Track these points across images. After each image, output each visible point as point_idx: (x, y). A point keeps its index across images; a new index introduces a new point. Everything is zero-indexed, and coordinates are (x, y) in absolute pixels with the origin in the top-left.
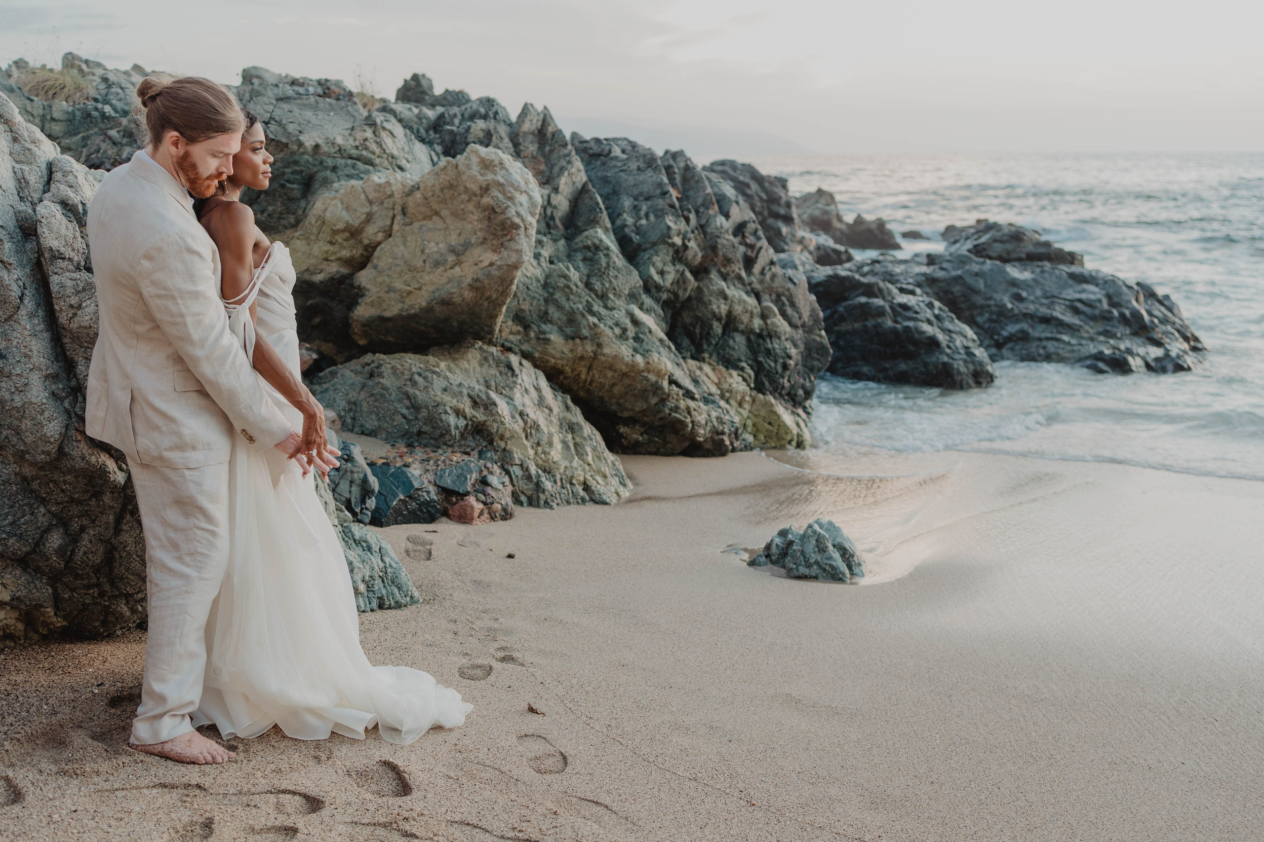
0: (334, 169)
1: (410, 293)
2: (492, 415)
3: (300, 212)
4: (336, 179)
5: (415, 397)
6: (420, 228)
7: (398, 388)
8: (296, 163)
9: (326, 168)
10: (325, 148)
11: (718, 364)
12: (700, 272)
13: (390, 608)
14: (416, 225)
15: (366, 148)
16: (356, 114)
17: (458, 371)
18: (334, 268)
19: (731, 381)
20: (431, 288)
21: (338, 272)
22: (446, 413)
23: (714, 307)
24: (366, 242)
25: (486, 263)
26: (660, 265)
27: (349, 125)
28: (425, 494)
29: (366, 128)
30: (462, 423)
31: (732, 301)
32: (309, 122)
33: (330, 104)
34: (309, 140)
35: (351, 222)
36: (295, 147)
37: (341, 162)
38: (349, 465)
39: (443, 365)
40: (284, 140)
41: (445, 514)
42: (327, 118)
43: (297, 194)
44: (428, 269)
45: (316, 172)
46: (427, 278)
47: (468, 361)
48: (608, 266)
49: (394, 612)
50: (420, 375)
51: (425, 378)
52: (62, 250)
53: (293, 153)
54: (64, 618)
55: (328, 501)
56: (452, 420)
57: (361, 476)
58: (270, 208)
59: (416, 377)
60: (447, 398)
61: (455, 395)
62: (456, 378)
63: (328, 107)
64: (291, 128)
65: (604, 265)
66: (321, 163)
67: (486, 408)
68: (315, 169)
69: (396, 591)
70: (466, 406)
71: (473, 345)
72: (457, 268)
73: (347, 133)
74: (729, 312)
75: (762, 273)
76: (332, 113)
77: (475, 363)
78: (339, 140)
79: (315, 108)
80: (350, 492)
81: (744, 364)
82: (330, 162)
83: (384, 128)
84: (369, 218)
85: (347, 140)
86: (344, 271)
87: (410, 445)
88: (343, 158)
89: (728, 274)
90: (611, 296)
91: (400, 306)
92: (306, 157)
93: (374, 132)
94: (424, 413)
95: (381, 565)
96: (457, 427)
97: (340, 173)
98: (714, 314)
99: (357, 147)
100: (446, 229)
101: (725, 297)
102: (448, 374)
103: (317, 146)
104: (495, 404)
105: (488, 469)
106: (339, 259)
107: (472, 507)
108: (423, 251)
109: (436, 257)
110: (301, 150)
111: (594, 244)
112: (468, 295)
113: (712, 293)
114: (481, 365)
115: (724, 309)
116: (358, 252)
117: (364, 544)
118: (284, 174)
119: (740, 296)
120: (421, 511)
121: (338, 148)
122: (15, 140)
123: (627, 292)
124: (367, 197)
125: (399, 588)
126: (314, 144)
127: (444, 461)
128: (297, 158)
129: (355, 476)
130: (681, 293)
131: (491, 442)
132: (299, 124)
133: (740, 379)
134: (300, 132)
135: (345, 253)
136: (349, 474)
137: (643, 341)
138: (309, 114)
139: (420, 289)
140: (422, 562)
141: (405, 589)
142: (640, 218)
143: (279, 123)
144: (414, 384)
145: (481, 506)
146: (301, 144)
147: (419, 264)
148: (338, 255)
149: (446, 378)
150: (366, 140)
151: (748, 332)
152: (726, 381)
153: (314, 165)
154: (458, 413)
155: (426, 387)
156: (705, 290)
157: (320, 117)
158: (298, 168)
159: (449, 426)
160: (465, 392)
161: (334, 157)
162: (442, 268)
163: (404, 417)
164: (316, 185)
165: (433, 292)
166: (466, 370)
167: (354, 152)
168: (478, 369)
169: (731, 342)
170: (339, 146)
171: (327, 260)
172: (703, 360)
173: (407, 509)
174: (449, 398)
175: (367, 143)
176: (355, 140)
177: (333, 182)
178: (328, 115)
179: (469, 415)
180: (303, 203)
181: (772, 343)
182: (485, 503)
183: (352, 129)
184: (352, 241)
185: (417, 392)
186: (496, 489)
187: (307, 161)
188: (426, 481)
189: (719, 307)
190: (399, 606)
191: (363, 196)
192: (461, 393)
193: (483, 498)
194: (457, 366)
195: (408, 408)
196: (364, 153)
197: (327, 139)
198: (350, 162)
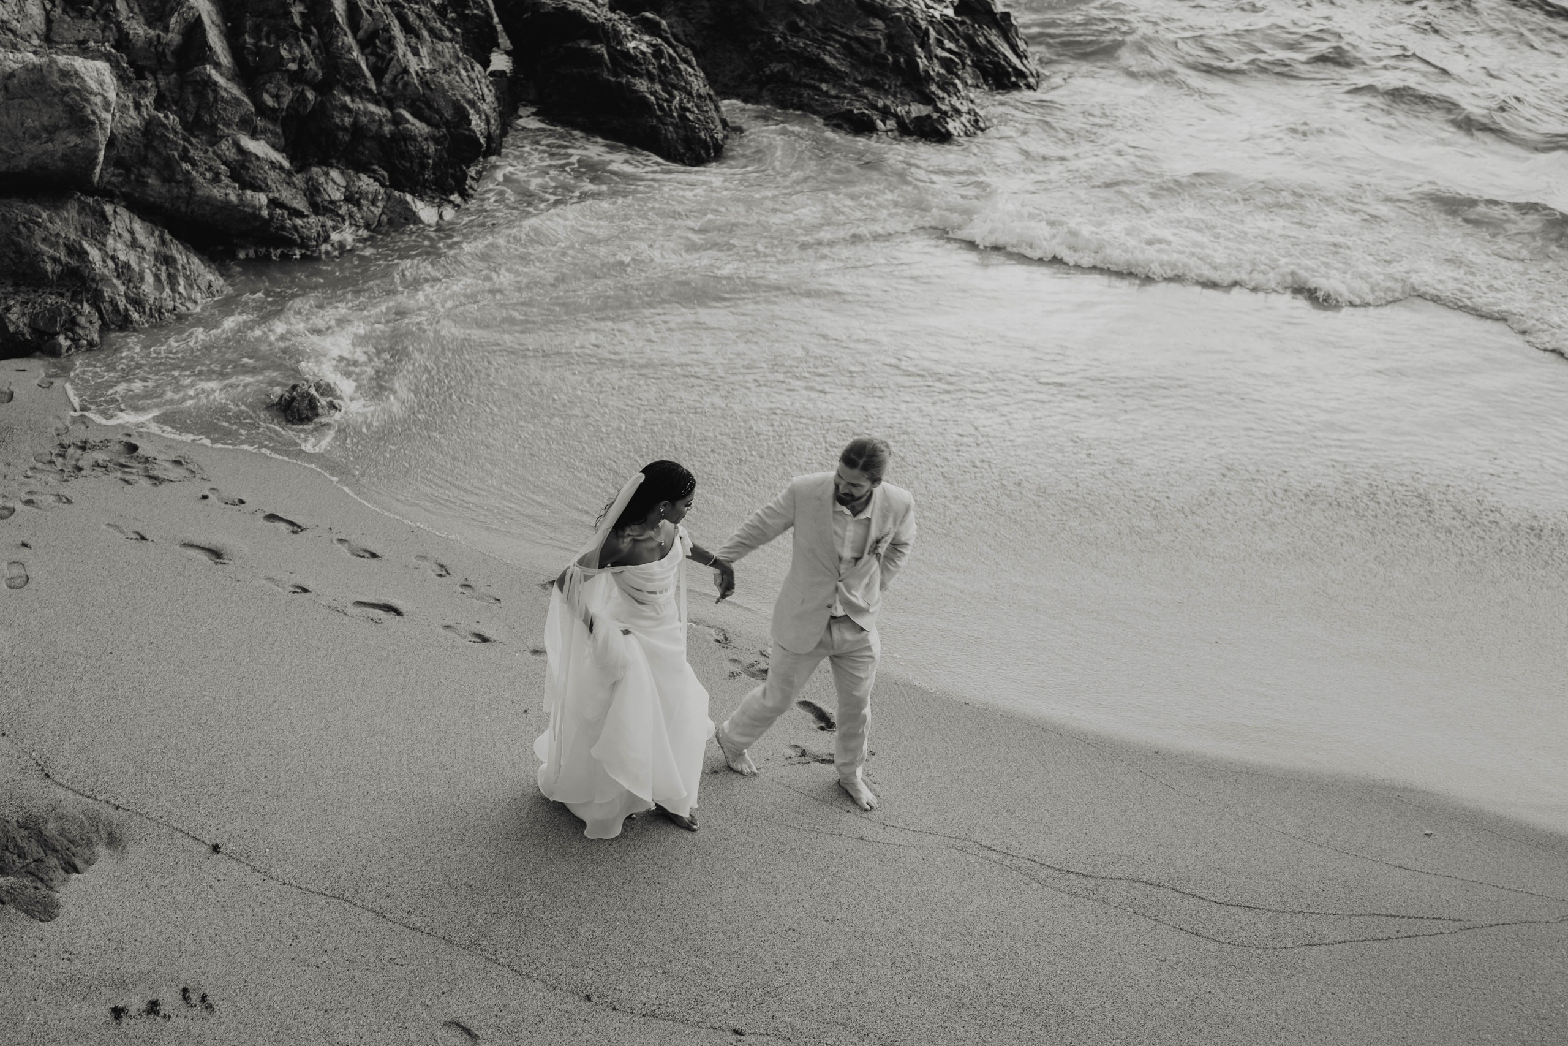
1: (14, 156)
2: (85, 262)
5: (20, 244)
6: (20, 104)
7: (7, 235)
11: (347, 168)
12: (323, 88)
14: (17, 101)
17: (58, 221)
19: (360, 184)
20: (31, 156)
22: (44, 261)
23: (337, 120)
25: (72, 144)
26: (274, 91)
28: (20, 336)
30: (58, 268)
31: (357, 113)
39: (45, 215)
41: (39, 348)
44: (27, 139)
46: (27, 147)
47: (68, 211)
48: (216, 100)
50: (24, 224)
51: (28, 228)
56: (49, 267)
59: (21, 227)
60: (45, 248)
61: (52, 245)
62: (57, 227)
65: (212, 100)
67: (79, 255)
70: (62, 255)
71: (72, 196)
72: (50, 144)
74: (355, 123)
75: (394, 81)
77: (74, 213)
81: (376, 167)
87: (16, 285)
89: (353, 87)
90: (220, 126)
91: (7, 164)
94: (26, 260)
96: (53, 272)
98: (337, 125)
100: (40, 111)
101: (350, 110)
102: (48, 224)
104: (87, 254)
105: (77, 310)
107: (60, 345)
108: (22, 124)
109: (33, 131)
111: (203, 80)
112: (60, 164)
113: (335, 108)
114: (79, 213)
115: (347, 121)
119: (366, 108)
123: (237, 120)
127: (40, 304)
130: (301, 109)
131: (84, 283)
133: (372, 180)
137: (249, 168)
139: (22, 154)
140: (5, 405)
142: (261, 40)
144: (19, 233)
145: (69, 343)
147: (20, 134)
149: (46, 228)
151: (379, 137)
152: (354, 185)
154: (55, 260)
155: (29, 237)
156: (328, 104)
159: (46, 272)
160: (61, 241)
162: (37, 142)
163: (11, 259)
165: (32, 159)
166: (66, 220)
168: (76, 217)
169: (360, 148)
172: (331, 166)
174: (47, 249)
179: (64, 262)
181: (406, 145)
182: (72, 340)
185: (21, 241)
186: (83, 328)
188: (21, 325)
189: (342, 120)
192: (58, 243)
193: (70, 334)
194: (58, 215)
195: (14, 252)
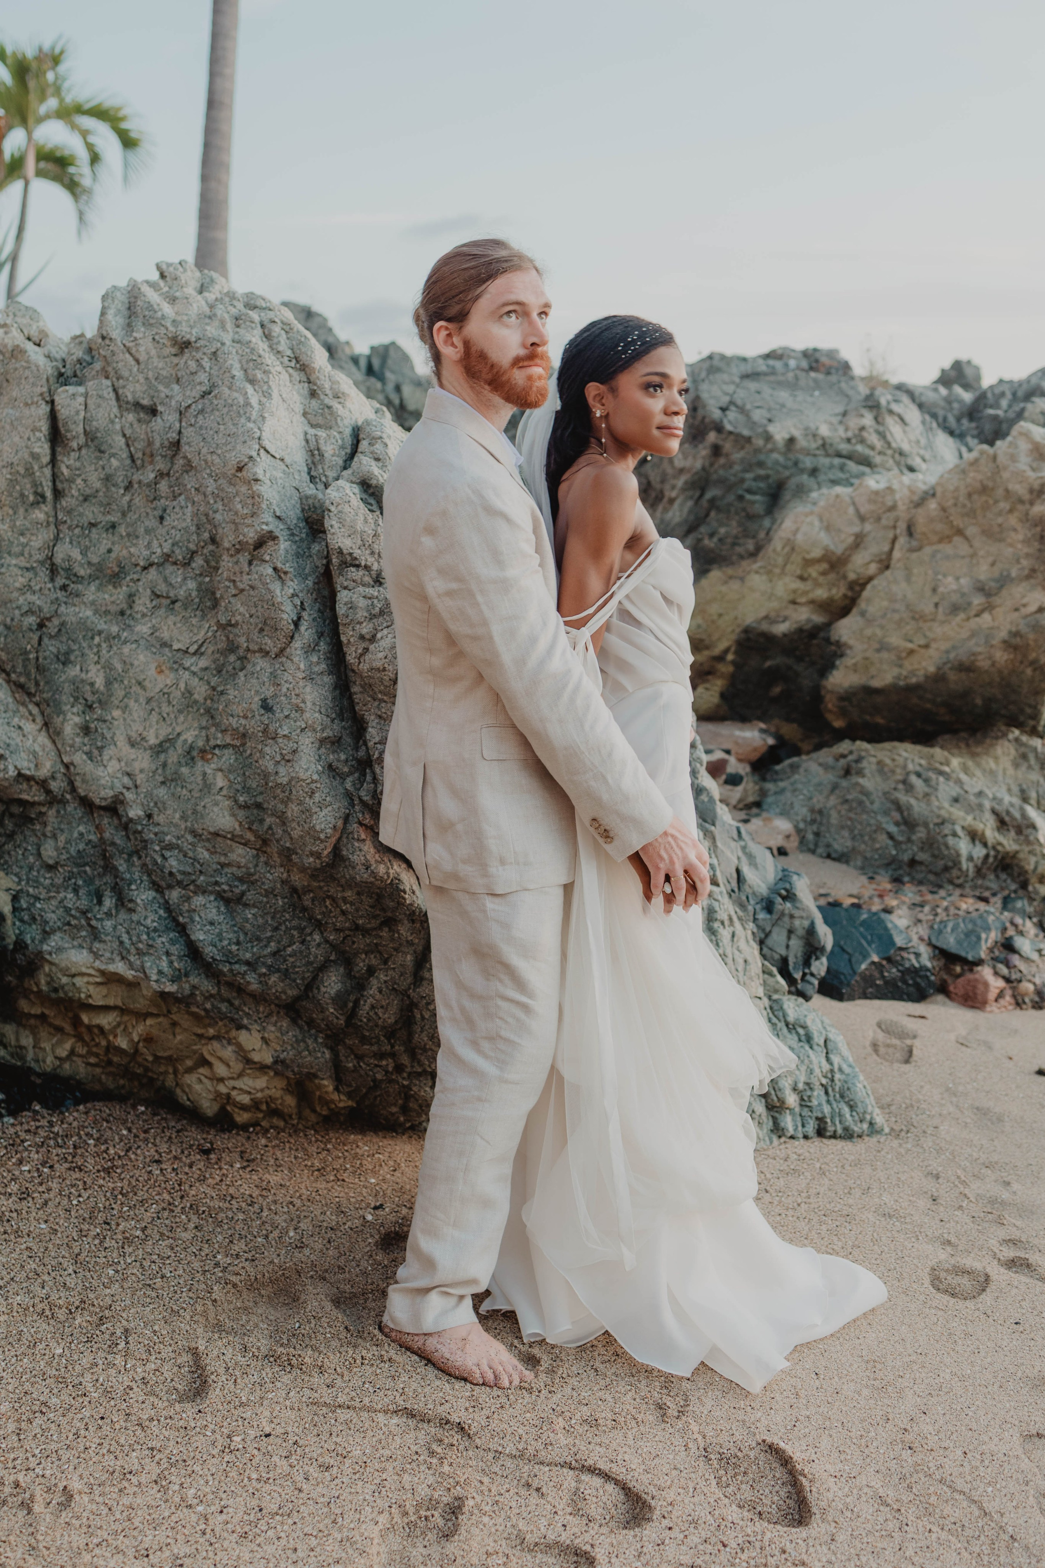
0: (814, 472)
1: (911, 652)
2: (1028, 842)
3: (762, 535)
4: (816, 486)
5: (910, 808)
6: (933, 556)
7: (885, 794)
8: (761, 464)
9: (802, 471)
10: (802, 443)
13: (834, 1136)
14: (928, 550)
15: (862, 441)
16: (851, 393)
17: (978, 773)
18: (804, 616)
20: (944, 646)
21: (809, 620)
22: (955, 835)
24: (852, 576)
25: (1032, 608)
27: (840, 409)
28: (912, 957)
29: (865, 412)
30: (979, 852)
32: (783, 406)
33: (815, 381)
34: (779, 432)
35: (832, 547)
36: (760, 442)
37: (824, 461)
38: (788, 905)
39: (955, 762)
40: (746, 432)
41: (943, 989)
42: (809, 399)
43: (759, 509)
44: (941, 616)
45: (788, 478)
46: (938, 630)
47: (996, 759)
49: (839, 1144)
50: (919, 775)
51: (927, 781)
52: (357, 553)
53: (757, 451)
54: (350, 1095)
55: (749, 959)
56: (964, 846)
57: (806, 923)
58: (722, 530)
59: (913, 779)
60: (957, 812)
61: (970, 809)
62: (975, 783)
63: (811, 384)
64: (758, 415)
66: (796, 464)
67: (1019, 831)
68: (787, 473)
69: (846, 1110)
70: (988, 828)
71: (1005, 735)
72: (986, 616)
73: (835, 420)
76: (817, 393)
77: (1006, 762)
78: (824, 431)
79: (793, 386)
80: (788, 947)
82: (808, 462)
83: (891, 412)
84: (859, 541)
85: (836, 430)
86: (819, 619)
87: (897, 880)
88: (827, 455)
91: (896, 671)
92: (775, 456)
93: (876, 418)
94: (921, 834)
95: (826, 1067)
96: (970, 858)
97: (822, 477)
99: (849, 440)
100: (973, 556)
102: (963, 777)
103: (791, 441)
104: (1034, 827)
105: (1016, 926)
106: (812, 602)
107: (986, 985)
108: (934, 590)
109: (955, 598)
110: (769, 446)
112: (1001, 657)
114: (1016, 766)
116: (839, 592)
117: (801, 1031)
118: (742, 481)
120: (905, 982)
121: (820, 442)
122: (313, 394)
124: (857, 511)
125: (852, 1108)
126: (787, 436)
127: (946, 909)
128: (762, 457)
129: (797, 923)
131: (1024, 885)
132: (769, 410)
134: (770, 420)
135: (821, 593)
136: (786, 919)
138: (783, 395)
139: (927, 646)
140: (896, 1065)
141: (860, 1109)
143: (742, 410)
144: (909, 788)
145: (1001, 983)
146: (768, 438)
147: (929, 608)
148: (811, 596)
149: (959, 782)
150: (862, 429)
153: (786, 467)
154: (974, 836)
155: (927, 795)
157: (800, 398)
158: (762, 472)
159: (958, 855)
160: (987, 804)
161: (815, 455)
162: (962, 616)
163: (891, 837)
164: (787, 495)
165: (947, 652)
166: (992, 772)
167: (844, 447)
168: (1011, 771)
170: (823, 439)
171: (794, 602)
173: (883, 977)
174: (961, 814)
175: (865, 434)
176: (847, 430)
177: (810, 491)
178: (812, 396)
179: (990, 841)
180: (767, 522)
182: (1008, 980)
183: (845, 414)
184: (832, 576)
185: (913, 801)
186: (1027, 960)
187: (777, 462)
188: (915, 938)
190: (848, 1135)
191: (851, 510)
192: (980, 806)
193: (1004, 970)
194: (978, 765)
195: (897, 824)
196: (859, 448)
197: (807, 429)
198: (837, 461)
